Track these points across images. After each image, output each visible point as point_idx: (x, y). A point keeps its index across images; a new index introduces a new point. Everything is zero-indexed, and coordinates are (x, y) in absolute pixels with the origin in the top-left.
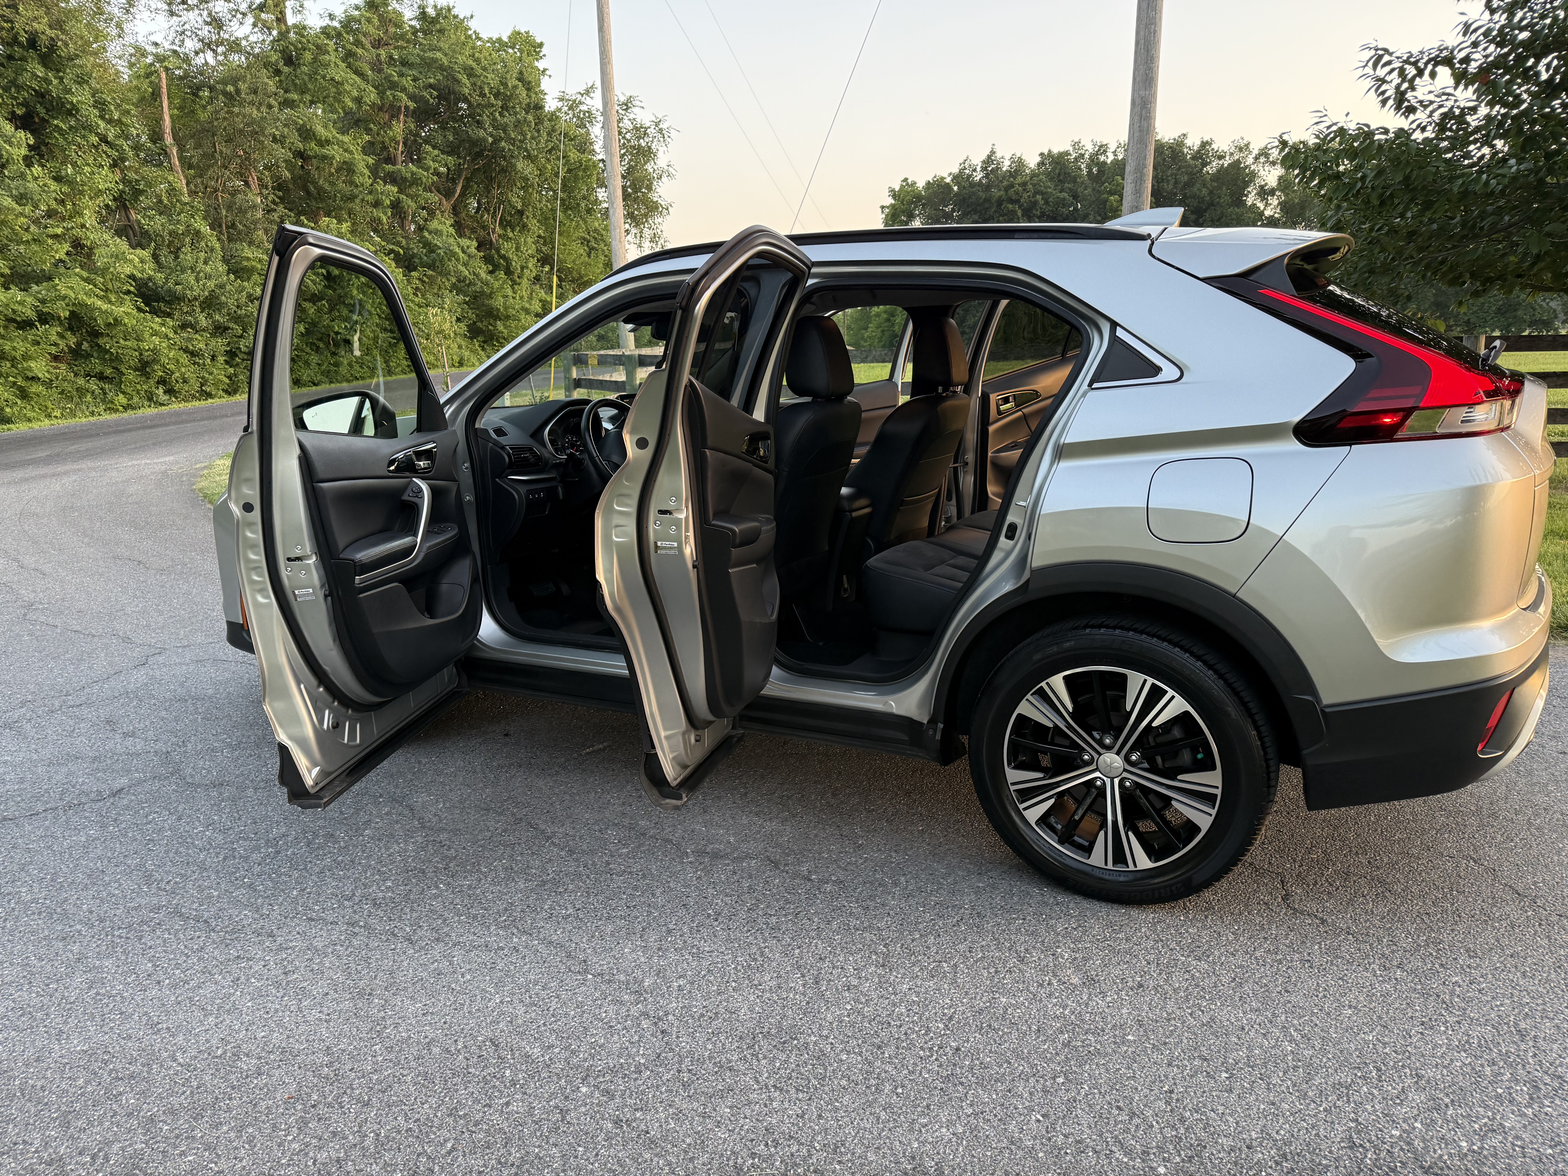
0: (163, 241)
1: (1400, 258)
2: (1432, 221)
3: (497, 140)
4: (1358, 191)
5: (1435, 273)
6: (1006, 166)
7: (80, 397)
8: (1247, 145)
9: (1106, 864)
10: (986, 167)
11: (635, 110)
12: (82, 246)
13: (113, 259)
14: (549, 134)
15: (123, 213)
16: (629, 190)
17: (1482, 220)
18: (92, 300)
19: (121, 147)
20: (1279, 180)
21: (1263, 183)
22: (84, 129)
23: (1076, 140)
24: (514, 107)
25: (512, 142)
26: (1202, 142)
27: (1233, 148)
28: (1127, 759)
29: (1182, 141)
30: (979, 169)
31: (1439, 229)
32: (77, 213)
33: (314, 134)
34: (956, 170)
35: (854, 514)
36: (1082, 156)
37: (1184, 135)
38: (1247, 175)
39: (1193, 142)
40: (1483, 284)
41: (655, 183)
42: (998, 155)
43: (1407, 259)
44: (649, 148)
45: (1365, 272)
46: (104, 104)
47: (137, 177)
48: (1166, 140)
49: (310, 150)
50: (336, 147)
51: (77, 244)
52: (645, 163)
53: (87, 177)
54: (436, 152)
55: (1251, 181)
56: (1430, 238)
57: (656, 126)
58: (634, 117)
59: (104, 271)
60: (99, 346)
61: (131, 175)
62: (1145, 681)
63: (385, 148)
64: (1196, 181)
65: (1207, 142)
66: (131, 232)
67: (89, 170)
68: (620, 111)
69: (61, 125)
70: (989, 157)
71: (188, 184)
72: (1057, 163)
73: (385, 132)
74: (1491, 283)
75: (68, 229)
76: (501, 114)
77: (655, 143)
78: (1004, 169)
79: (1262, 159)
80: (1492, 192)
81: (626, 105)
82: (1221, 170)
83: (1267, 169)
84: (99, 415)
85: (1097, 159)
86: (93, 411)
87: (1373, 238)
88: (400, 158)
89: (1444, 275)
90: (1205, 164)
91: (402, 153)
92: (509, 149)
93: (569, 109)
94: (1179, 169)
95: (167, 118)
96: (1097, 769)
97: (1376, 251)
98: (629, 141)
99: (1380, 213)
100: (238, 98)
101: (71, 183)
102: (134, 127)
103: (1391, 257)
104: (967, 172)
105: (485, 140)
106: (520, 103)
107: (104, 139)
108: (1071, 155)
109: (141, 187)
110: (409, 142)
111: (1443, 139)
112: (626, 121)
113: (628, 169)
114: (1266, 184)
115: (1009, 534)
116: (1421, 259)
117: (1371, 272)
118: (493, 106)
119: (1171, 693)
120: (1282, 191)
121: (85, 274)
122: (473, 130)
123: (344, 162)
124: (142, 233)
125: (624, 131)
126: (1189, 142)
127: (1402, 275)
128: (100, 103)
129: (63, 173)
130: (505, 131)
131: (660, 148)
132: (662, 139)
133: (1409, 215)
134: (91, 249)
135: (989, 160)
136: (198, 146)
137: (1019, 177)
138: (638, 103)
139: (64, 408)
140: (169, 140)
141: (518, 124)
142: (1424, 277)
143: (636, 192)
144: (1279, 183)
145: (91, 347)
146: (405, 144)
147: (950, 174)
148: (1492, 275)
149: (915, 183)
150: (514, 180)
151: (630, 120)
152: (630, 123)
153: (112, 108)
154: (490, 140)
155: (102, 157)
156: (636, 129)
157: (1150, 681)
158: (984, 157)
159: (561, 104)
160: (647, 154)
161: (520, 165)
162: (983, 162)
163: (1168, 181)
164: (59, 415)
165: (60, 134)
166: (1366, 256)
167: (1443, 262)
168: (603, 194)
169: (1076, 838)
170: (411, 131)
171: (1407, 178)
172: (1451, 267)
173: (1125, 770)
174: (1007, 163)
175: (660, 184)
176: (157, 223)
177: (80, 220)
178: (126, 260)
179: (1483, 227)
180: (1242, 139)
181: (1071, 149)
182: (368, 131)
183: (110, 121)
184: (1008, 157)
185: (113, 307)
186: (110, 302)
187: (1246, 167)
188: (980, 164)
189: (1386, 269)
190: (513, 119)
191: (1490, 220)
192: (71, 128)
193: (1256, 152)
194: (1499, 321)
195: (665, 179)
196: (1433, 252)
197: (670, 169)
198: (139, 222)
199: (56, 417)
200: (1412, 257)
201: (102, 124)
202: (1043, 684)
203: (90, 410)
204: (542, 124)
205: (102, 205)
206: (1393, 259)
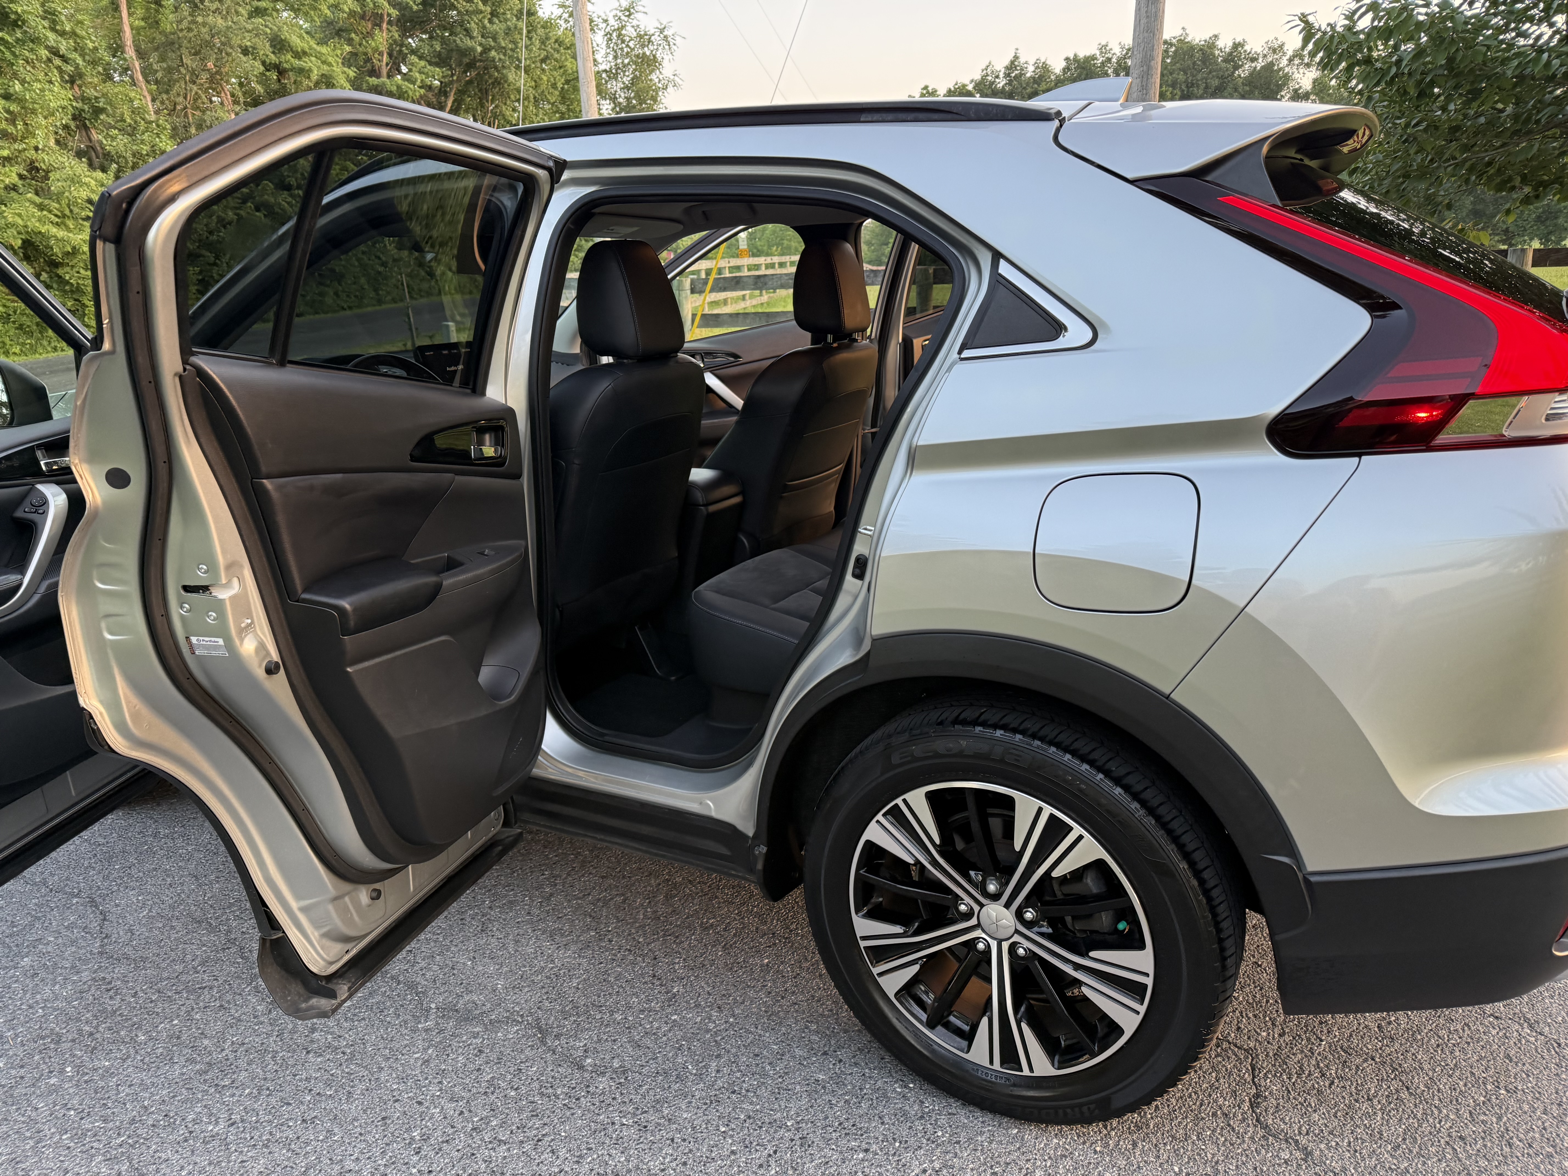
0: (127, 162)
1: (1440, 159)
2: (1478, 115)
3: (486, 50)
4: (1393, 78)
5: (1479, 177)
6: (1030, 72)
7: (41, 332)
8: (1281, 46)
9: (991, 1062)
10: (1009, 74)
11: (638, 16)
12: (37, 170)
13: (69, 183)
14: (543, 43)
15: (84, 133)
16: (634, 102)
17: (1538, 112)
18: (46, 227)
19: (74, 61)
20: (1314, 83)
21: (1297, 86)
22: (32, 41)
23: (1104, 43)
24: (504, 14)
25: (501, 49)
26: (1234, 43)
27: (1267, 49)
28: (1019, 915)
29: (1213, 43)
30: (1001, 75)
31: (1488, 123)
32: (28, 133)
33: (289, 46)
34: (978, 77)
35: (712, 508)
36: (1109, 60)
37: (1216, 36)
38: (1281, 78)
39: (1225, 43)
40: (1535, 189)
41: (660, 93)
42: (1022, 60)
43: (1448, 160)
44: (654, 56)
45: (1399, 177)
46: (54, 15)
47: (96, 94)
48: (1197, 41)
49: (286, 62)
50: (313, 59)
51: (32, 168)
52: (651, 73)
53: (36, 93)
54: (423, 63)
55: (1284, 84)
56: (1476, 134)
57: (661, 33)
58: (638, 23)
59: (58, 197)
60: (60, 277)
61: (91, 92)
62: (1040, 810)
63: (368, 60)
64: (1227, 85)
65: (1239, 44)
66: (93, 154)
67: (39, 86)
68: (623, 18)
69: (7, 37)
70: (1012, 62)
71: (153, 100)
72: (1083, 68)
73: (367, 42)
74: (1545, 188)
75: (20, 152)
76: (490, 21)
77: (660, 51)
78: (1028, 75)
79: (1297, 61)
80: (1554, 76)
81: (629, 11)
82: (1253, 73)
83: (1301, 71)
84: (63, 350)
85: (1125, 63)
86: (56, 347)
87: (1409, 135)
88: (384, 71)
89: (1490, 179)
90: (1237, 67)
91: (387, 64)
92: (500, 59)
93: (570, 17)
94: (1210, 72)
95: (127, 29)
96: (978, 925)
97: (1412, 151)
98: (633, 49)
99: (1418, 106)
100: (201, 7)
101: (21, 101)
102: (91, 40)
103: (1429, 158)
104: (990, 78)
105: (473, 49)
106: (511, 9)
107: (55, 52)
108: (1096, 59)
109: (101, 104)
110: (395, 53)
111: (1495, 15)
112: (629, 28)
113: (632, 79)
114: (1300, 87)
115: (858, 571)
116: (1465, 160)
117: (1406, 176)
118: (481, 12)
119: (1077, 830)
120: (1316, 94)
121: (38, 200)
122: (461, 39)
123: (323, 75)
124: (104, 155)
125: (627, 39)
126: (1220, 44)
127: (1441, 181)
128: (50, 13)
129: (11, 90)
130: (495, 39)
131: (665, 57)
132: (667, 47)
133: (1452, 107)
134: (47, 172)
135: (1012, 66)
136: (162, 59)
137: (1044, 83)
138: (640, 8)
139: (24, 344)
140: (130, 52)
141: (508, 32)
142: (1467, 181)
143: (641, 104)
144: (1314, 87)
145: (51, 278)
146: (390, 55)
147: (972, 81)
148: (1546, 178)
149: (936, 91)
150: (508, 93)
151: (633, 27)
152: (633, 30)
153: (63, 18)
154: (479, 49)
155: (53, 72)
156: (640, 36)
157: (1048, 810)
158: (1006, 62)
159: (561, 10)
160: (649, 63)
161: (511, 77)
162: (1007, 68)
163: (1198, 86)
164: (17, 351)
165: (6, 48)
166: (1401, 158)
167: (1489, 164)
168: (606, 107)
169: (952, 1019)
170: (395, 41)
171: (1451, 60)
172: (1499, 170)
173: (1017, 931)
174: (1031, 68)
175: (666, 94)
176: (118, 143)
177: (33, 142)
178: (81, 184)
179: (1540, 120)
180: (1277, 39)
181: (1098, 53)
182: (350, 42)
183: (62, 34)
184: (1032, 62)
185: (71, 235)
186: (68, 229)
187: (1280, 69)
188: (1003, 70)
189: (1423, 173)
190: (503, 26)
191: (1548, 111)
192: (18, 40)
193: (1290, 53)
194: (1538, 229)
195: (670, 89)
196: (1480, 151)
197: (676, 78)
198: (101, 143)
199: (15, 353)
200: (1455, 158)
201: (51, 36)
202: (899, 801)
203: (53, 345)
204: (536, 31)
205: (58, 124)
206: (1431, 160)
